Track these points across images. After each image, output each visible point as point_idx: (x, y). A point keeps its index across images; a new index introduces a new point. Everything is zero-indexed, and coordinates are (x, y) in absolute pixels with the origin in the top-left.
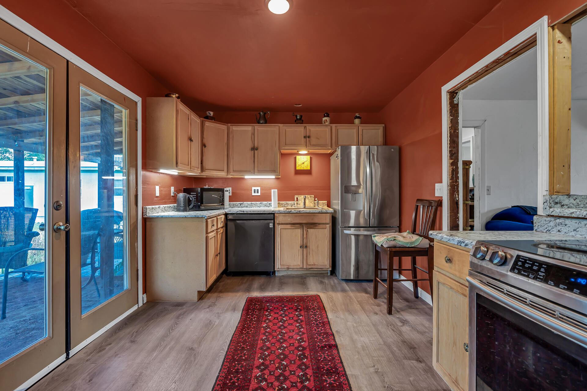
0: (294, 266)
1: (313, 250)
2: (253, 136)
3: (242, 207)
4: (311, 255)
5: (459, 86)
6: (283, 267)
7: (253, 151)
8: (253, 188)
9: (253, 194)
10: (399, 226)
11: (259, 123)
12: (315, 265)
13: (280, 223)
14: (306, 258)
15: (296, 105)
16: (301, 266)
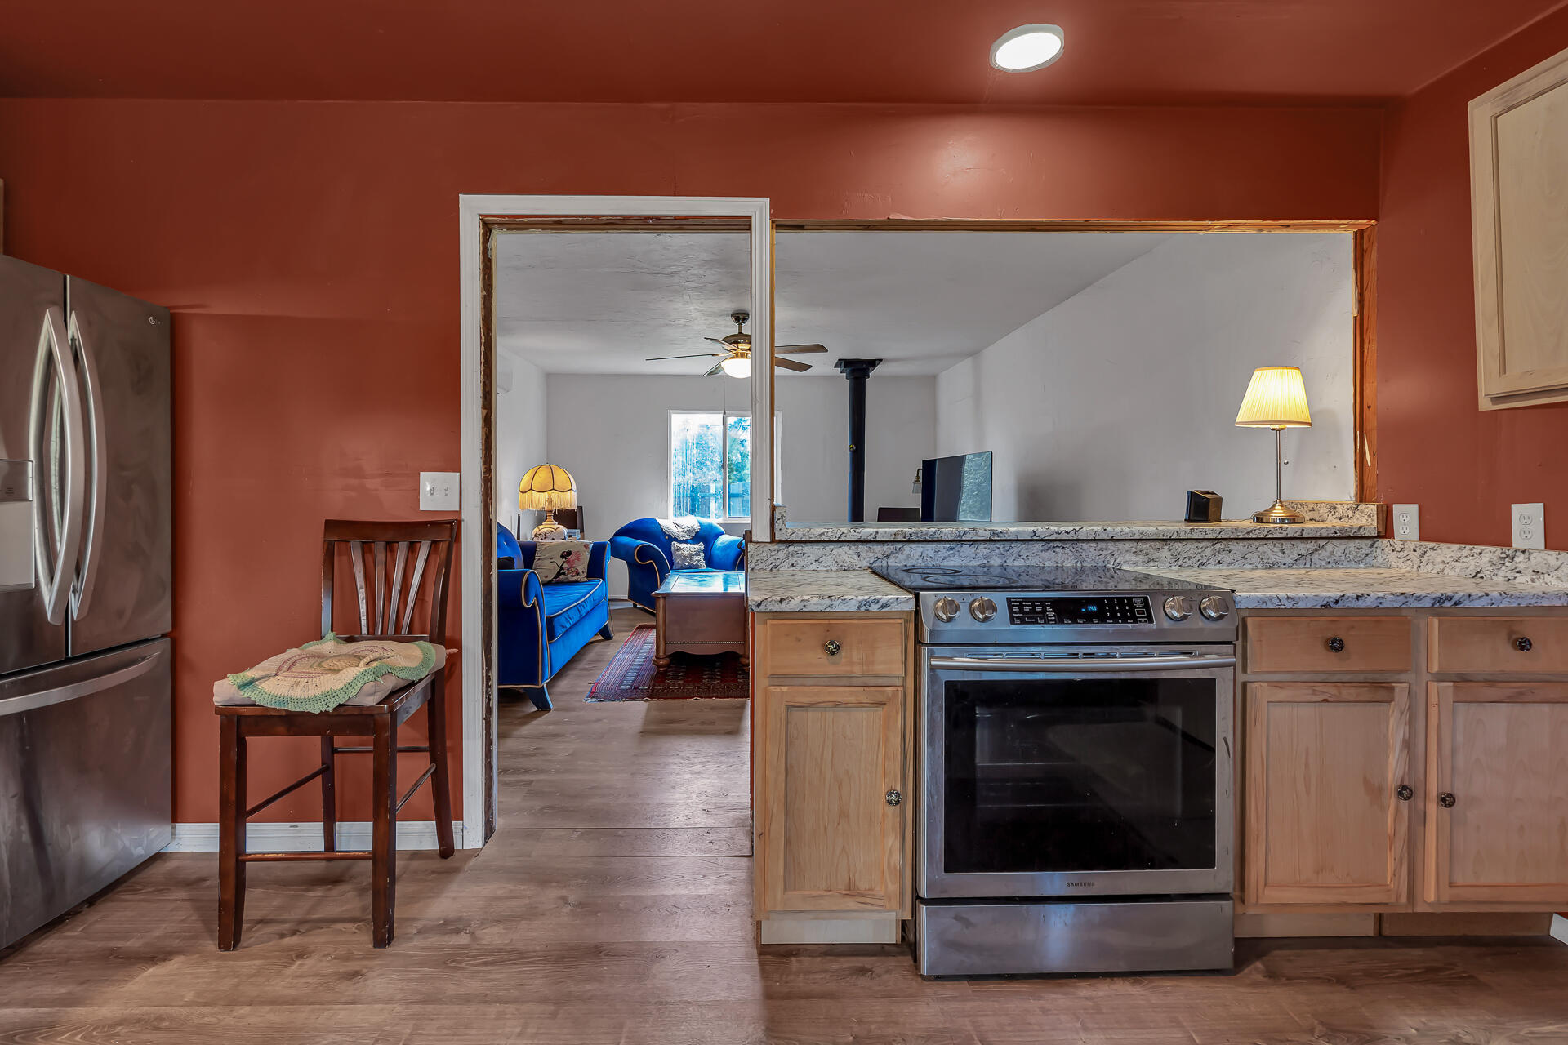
5: (526, 220)
10: (169, 629)
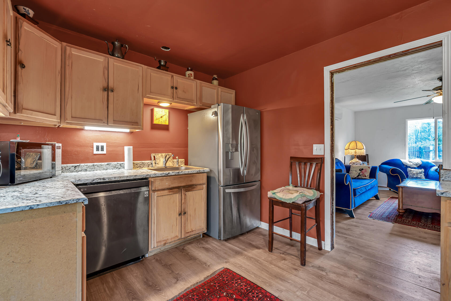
0: (171, 239)
1: (190, 216)
2: (106, 72)
3: (77, 171)
4: (189, 221)
5: (344, 69)
6: (159, 244)
7: (106, 93)
8: (95, 145)
9: (95, 152)
10: (260, 179)
11: (113, 55)
12: (193, 231)
13: (157, 189)
14: (184, 225)
15: (163, 47)
16: (180, 237)
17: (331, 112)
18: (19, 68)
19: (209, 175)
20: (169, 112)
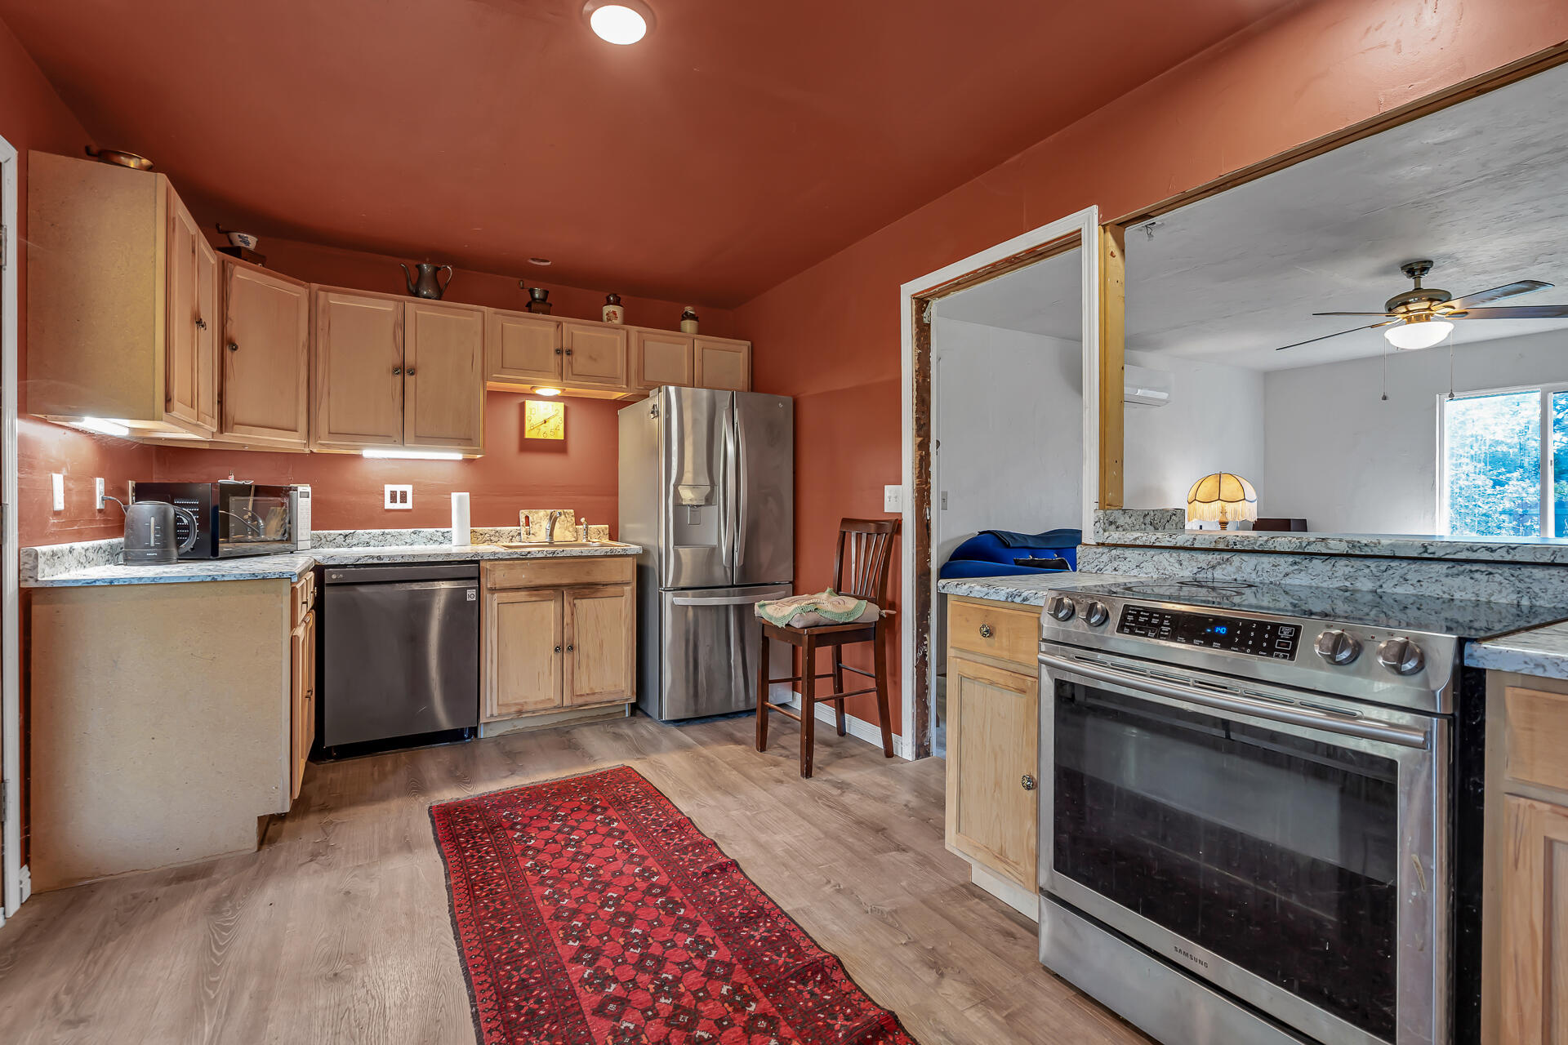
0: (536, 703)
1: (588, 656)
2: (400, 333)
3: (350, 546)
4: (583, 668)
5: (937, 289)
6: (504, 711)
7: (399, 378)
8: (388, 488)
9: (388, 505)
10: (792, 580)
11: (417, 294)
12: (594, 694)
13: (498, 586)
14: (570, 677)
15: (533, 259)
16: (557, 702)
17: (915, 402)
18: (228, 351)
19: (642, 562)
20: (566, 408)
